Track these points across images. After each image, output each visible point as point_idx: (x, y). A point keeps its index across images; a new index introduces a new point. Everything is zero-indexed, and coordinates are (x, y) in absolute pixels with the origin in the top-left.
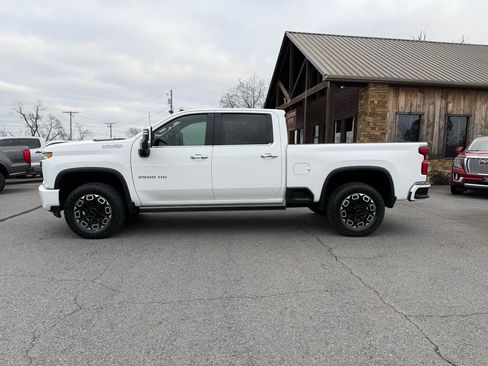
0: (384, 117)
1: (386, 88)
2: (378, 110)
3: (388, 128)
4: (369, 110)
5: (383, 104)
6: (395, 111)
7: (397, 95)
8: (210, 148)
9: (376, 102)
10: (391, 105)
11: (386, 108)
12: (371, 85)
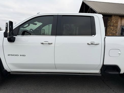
0: (117, 27)
1: (118, 17)
2: (115, 25)
3: (118, 31)
4: (112, 24)
5: (117, 22)
6: (120, 25)
7: (121, 20)
8: (53, 37)
9: (114, 22)
10: (119, 23)
11: (118, 24)
12: (113, 16)
